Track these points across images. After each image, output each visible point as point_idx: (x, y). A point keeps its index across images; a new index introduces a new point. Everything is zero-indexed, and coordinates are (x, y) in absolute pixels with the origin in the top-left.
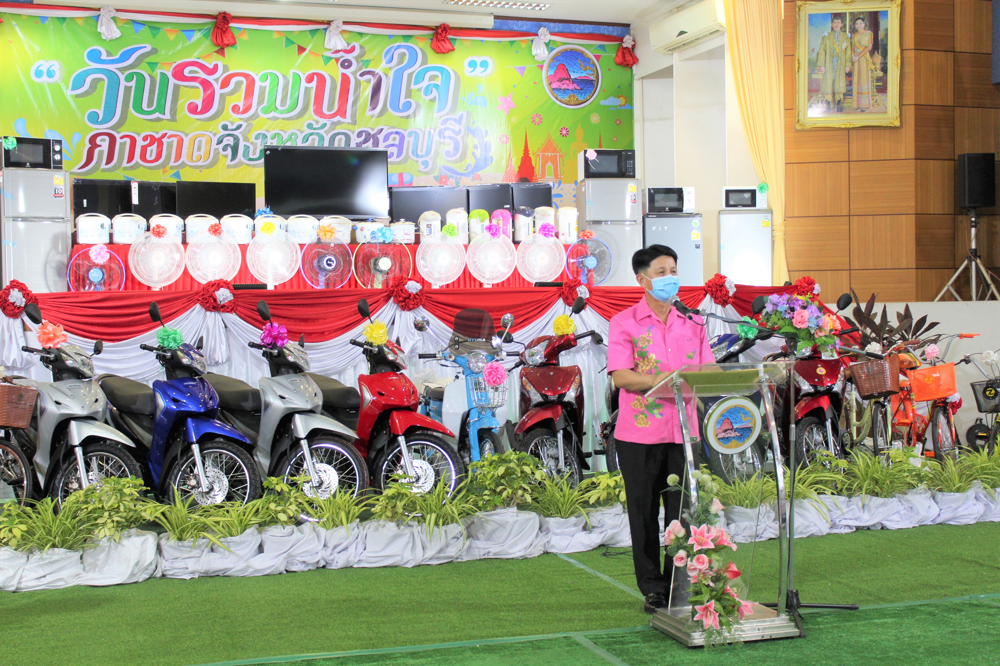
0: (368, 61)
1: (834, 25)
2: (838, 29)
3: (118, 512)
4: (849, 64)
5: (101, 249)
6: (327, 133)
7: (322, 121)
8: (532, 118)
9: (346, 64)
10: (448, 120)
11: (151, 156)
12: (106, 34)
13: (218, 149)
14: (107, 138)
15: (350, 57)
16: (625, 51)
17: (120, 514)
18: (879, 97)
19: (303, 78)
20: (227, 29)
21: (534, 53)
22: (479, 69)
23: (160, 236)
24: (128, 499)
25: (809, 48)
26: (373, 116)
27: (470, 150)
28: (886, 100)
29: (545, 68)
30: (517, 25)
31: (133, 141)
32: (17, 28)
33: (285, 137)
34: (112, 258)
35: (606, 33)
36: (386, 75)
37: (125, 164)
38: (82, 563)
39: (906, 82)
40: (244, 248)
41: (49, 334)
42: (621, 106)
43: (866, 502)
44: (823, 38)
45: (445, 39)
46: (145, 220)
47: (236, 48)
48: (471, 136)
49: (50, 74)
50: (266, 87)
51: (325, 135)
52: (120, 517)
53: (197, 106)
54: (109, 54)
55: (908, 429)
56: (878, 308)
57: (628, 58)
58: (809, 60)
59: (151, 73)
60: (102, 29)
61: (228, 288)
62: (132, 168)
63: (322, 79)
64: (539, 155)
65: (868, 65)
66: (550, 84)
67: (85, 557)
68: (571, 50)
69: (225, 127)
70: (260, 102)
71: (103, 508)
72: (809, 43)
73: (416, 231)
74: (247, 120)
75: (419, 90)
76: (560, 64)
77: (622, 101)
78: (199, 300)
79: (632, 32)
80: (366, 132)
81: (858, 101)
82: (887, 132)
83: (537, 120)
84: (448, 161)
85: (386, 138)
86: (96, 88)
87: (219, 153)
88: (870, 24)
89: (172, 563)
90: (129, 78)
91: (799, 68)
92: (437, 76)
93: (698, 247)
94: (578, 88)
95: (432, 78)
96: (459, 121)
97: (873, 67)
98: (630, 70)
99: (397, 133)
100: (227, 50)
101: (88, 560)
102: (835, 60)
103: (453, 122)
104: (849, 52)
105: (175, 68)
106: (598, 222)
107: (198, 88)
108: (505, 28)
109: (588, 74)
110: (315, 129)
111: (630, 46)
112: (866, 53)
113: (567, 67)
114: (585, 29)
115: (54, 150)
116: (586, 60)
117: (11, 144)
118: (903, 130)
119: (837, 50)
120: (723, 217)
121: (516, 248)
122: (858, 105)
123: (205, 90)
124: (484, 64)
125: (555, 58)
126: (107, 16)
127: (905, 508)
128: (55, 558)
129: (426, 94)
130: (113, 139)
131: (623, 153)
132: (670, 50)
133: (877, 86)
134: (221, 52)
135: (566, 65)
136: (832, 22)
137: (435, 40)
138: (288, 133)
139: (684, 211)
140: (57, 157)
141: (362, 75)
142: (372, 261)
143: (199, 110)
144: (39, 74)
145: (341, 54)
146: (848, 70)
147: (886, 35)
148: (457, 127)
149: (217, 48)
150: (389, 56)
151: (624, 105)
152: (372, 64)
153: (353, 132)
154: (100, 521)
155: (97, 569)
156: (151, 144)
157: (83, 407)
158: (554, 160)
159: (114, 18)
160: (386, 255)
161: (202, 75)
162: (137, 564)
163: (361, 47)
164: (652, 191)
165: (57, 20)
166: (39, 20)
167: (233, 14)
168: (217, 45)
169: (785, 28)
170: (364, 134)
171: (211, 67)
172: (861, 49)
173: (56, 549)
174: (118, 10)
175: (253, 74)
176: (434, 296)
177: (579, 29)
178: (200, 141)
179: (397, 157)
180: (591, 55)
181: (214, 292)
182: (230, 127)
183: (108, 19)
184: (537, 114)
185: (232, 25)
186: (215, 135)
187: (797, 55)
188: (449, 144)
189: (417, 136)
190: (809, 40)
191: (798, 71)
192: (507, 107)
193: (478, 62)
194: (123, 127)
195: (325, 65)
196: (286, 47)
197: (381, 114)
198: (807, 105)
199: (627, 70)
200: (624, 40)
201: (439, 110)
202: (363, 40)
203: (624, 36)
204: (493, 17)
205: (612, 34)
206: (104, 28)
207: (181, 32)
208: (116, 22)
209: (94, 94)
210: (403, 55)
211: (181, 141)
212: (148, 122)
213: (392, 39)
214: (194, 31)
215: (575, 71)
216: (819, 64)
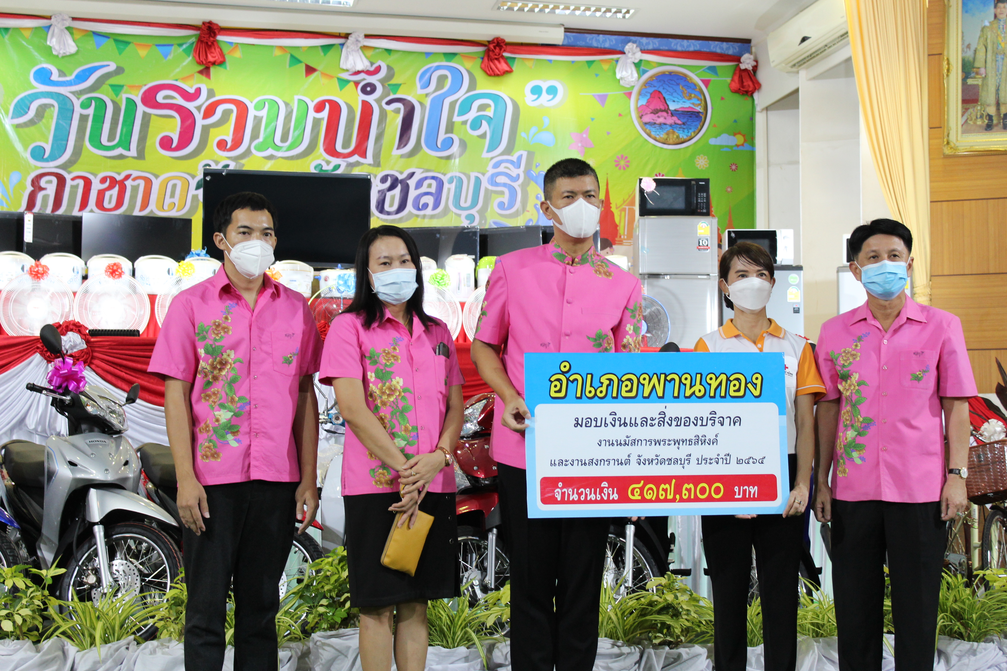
0: (398, 86)
1: (999, 10)
2: (1003, 16)
7: (335, 161)
8: (616, 161)
9: (368, 89)
10: (501, 162)
11: (110, 202)
12: (57, 47)
13: (197, 195)
14: (54, 180)
15: (372, 79)
16: (743, 74)
19: (311, 106)
20: (213, 43)
21: (618, 76)
22: (545, 97)
25: (963, 44)
26: (402, 156)
29: (634, 96)
30: (598, 41)
31: (88, 183)
35: (719, 51)
37: (76, 212)
42: (738, 146)
44: (983, 29)
45: (500, 58)
46: (33, 260)
47: (226, 68)
50: (262, 117)
53: (171, 140)
54: (62, 73)
57: (748, 83)
58: (963, 60)
59: (114, 98)
60: (52, 42)
61: (80, 332)
63: (335, 108)
64: (624, 210)
66: (641, 117)
68: (671, 73)
69: (207, 168)
70: (255, 136)
72: (963, 36)
74: (237, 159)
75: (465, 123)
76: (655, 91)
77: (740, 139)
78: (38, 348)
79: (754, 49)
80: (392, 176)
83: (622, 163)
84: (502, 215)
85: (419, 184)
86: (42, 117)
87: (198, 200)
90: (85, 106)
91: (948, 70)
92: (488, 106)
93: (797, 311)
94: (679, 122)
95: (482, 108)
96: (517, 165)
98: (750, 99)
99: (433, 178)
100: (213, 70)
102: (1000, 57)
103: (509, 165)
105: (145, 92)
106: (655, 276)
107: (173, 117)
108: (581, 43)
109: (693, 104)
110: (326, 171)
111: (750, 68)
113: (665, 95)
114: (689, 46)
116: (691, 86)
119: (1003, 44)
120: (842, 275)
123: (183, 121)
124: (552, 91)
125: (648, 84)
126: (59, 25)
129: (473, 128)
130: (61, 181)
131: (693, 182)
134: (206, 72)
135: (663, 92)
136: (995, 7)
137: (486, 59)
141: (389, 103)
143: (174, 145)
145: (362, 76)
148: (514, 172)
149: (201, 68)
150: (426, 79)
151: (743, 145)
152: (401, 89)
156: (110, 188)
159: (69, 29)
161: (179, 100)
163: (389, 68)
164: (733, 235)
167: (222, 24)
168: (200, 63)
169: (929, 17)
170: (389, 178)
171: (192, 91)
174: (74, 19)
175: (246, 101)
178: (174, 186)
179: (434, 209)
180: (696, 79)
181: (59, 336)
182: (214, 167)
183: (62, 30)
184: (622, 156)
185: (220, 38)
186: (193, 177)
187: (945, 53)
188: (502, 193)
189: (460, 181)
190: (963, 33)
191: (948, 76)
192: (582, 146)
193: (544, 87)
194: (76, 166)
195: (341, 89)
196: (290, 66)
197: (412, 154)
198: (960, 121)
199: (746, 99)
200: (742, 59)
201: (490, 149)
202: (391, 60)
203: (742, 55)
204: (562, 29)
205: (726, 52)
206: (54, 40)
207: (154, 47)
208: (72, 34)
209: (41, 123)
210: (442, 79)
211: (148, 183)
212: (109, 161)
213: (431, 58)
214: (172, 45)
215: (675, 99)
216: (977, 64)
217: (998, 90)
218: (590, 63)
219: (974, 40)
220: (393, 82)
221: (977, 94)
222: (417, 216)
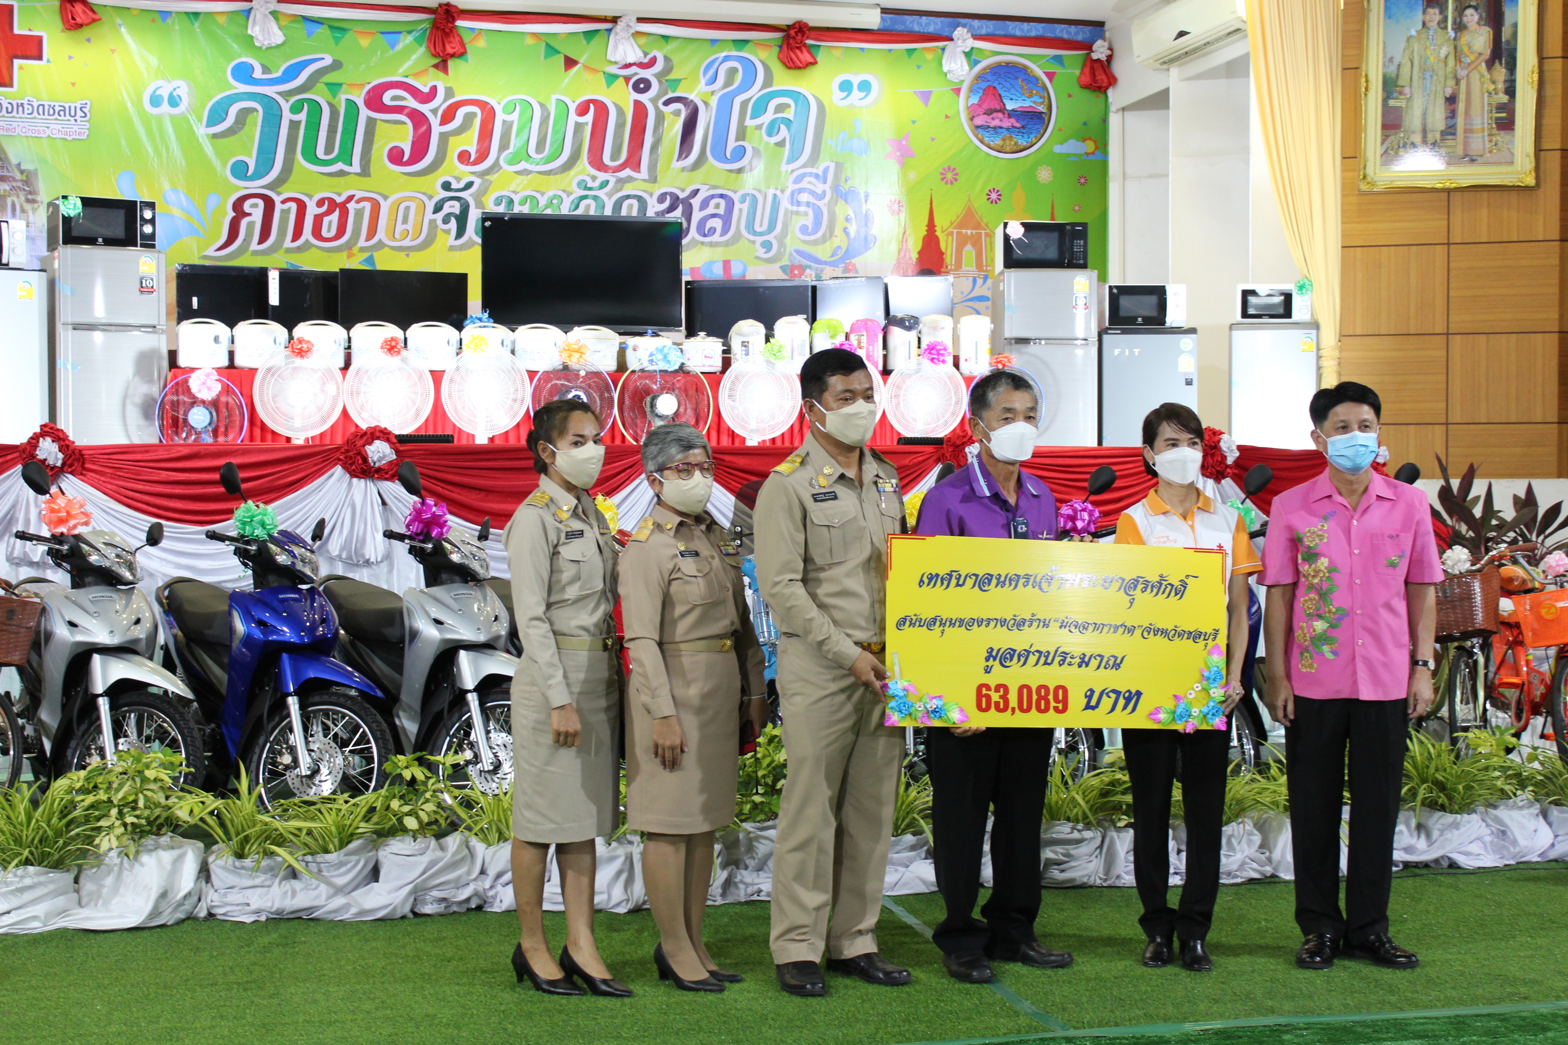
0: (677, 82)
1: (1428, 17)
2: (1433, 25)
3: (134, 809)
4: (1451, 83)
5: (207, 375)
6: (610, 195)
7: (602, 176)
8: (942, 174)
9: (642, 86)
10: (804, 175)
11: (329, 231)
12: (261, 38)
13: (435, 220)
14: (261, 203)
15: (647, 74)
16: (1096, 65)
17: (138, 812)
18: (1502, 137)
19: (573, 107)
20: (451, 30)
21: (945, 69)
22: (856, 94)
23: (302, 356)
24: (152, 786)
25: (1384, 57)
26: (683, 170)
27: (840, 224)
28: (1512, 142)
29: (963, 93)
30: (920, 24)
31: (302, 207)
32: (123, 30)
33: (543, 202)
34: (226, 390)
35: (1065, 36)
36: (706, 104)
37: (288, 243)
38: (77, 891)
39: (1547, 112)
40: (437, 376)
41: (59, 511)
42: (1087, 154)
43: (1423, 821)
44: (1409, 39)
45: (801, 46)
46: (285, 331)
47: (467, 61)
48: (841, 202)
49: (174, 101)
50: (512, 122)
51: (605, 199)
52: (137, 817)
53: (402, 152)
54: (266, 70)
55: (1518, 693)
56: (1478, 488)
57: (1101, 77)
58: (1385, 77)
59: (331, 100)
60: (254, 31)
61: (388, 440)
62: (299, 249)
63: (602, 110)
64: (951, 234)
65: (1482, 84)
66: (972, 119)
67: (82, 880)
68: (1008, 64)
69: (446, 186)
70: (504, 146)
71: (110, 801)
72: (1384, 48)
73: (724, 352)
74: (482, 174)
75: (759, 127)
76: (989, 87)
77: (1090, 146)
78: (339, 460)
79: (1107, 34)
80: (672, 194)
81: (1466, 144)
82: (1514, 195)
83: (949, 176)
84: (804, 242)
85: (704, 205)
86: (244, 124)
87: (437, 227)
88: (1488, 15)
89: (225, 895)
90: (296, 108)
91: (1367, 89)
92: (788, 106)
93: (1189, 383)
94: (1018, 125)
95: (780, 108)
96: (823, 178)
97: (1492, 87)
98: (1102, 96)
99: (722, 196)
100: (451, 63)
101: (87, 886)
102: (1428, 74)
103: (813, 180)
104: (1451, 62)
105: (369, 92)
106: (1023, 341)
107: (404, 123)
108: (900, 27)
109: (1034, 102)
110: (590, 189)
111: (1104, 58)
112: (1480, 64)
113: (1001, 92)
114: (1030, 30)
115: (142, 217)
116: (1032, 80)
117: (72, 208)
118: (1541, 192)
119: (1432, 59)
120: (1237, 334)
121: (885, 382)
122: (1465, 149)
123: (416, 127)
124: (865, 87)
125: (980, 77)
126: (263, 9)
127: (1492, 833)
128: (28, 882)
129: (770, 134)
131: (1068, 227)
132: (1165, 63)
133: (1497, 119)
134: (442, 66)
135: (999, 87)
136: (1424, 12)
137: (785, 47)
138: (546, 197)
139: (1168, 324)
140: (148, 229)
141: (667, 103)
142: (648, 399)
143: (406, 158)
144: (156, 101)
145: (634, 69)
146: (1449, 92)
147: (1515, 35)
148: (819, 188)
149: (436, 61)
150: (711, 73)
151: (1093, 153)
152: (682, 85)
153: (651, 195)
154: (103, 823)
155: (100, 902)
156: (329, 212)
157: (112, 632)
158: (976, 242)
159: (274, 13)
160: (670, 390)
161: (411, 103)
162: (164, 895)
163: (667, 59)
164: (1115, 291)
165: (185, 17)
166: (157, 17)
167: (462, 6)
168: (435, 55)
169: (1345, 22)
170: (669, 198)
171: (426, 90)
172: (1472, 57)
173: (31, 869)
175: (493, 103)
176: (727, 458)
177: (1021, 30)
178: (407, 209)
179: (722, 235)
180: (1039, 72)
181: (364, 446)
182: (454, 185)
183: (265, 16)
184: (949, 167)
185: (459, 23)
186: (430, 197)
187: (1364, 67)
188: (806, 214)
189: (755, 200)
190: (1384, 43)
191: (1366, 95)
192: (902, 155)
193: (856, 82)
194: (286, 185)
195: (608, 87)
196: (546, 58)
197: (697, 165)
198: (1380, 151)
199: (1098, 96)
200: (1095, 47)
201: (791, 160)
202: (669, 47)
203: (1095, 41)
204: (879, 10)
205: (1075, 38)
206: (257, 28)
207: (379, 35)
208: (277, 19)
209: (242, 132)
210: (732, 72)
211: (376, 208)
212: (326, 178)
213: (717, 45)
214: (400, 33)
215: (1013, 97)
216: (1401, 82)
217: (1424, 114)
218: (910, 52)
219: (1398, 52)
220: (671, 76)
221: (1400, 118)
222: (702, 243)
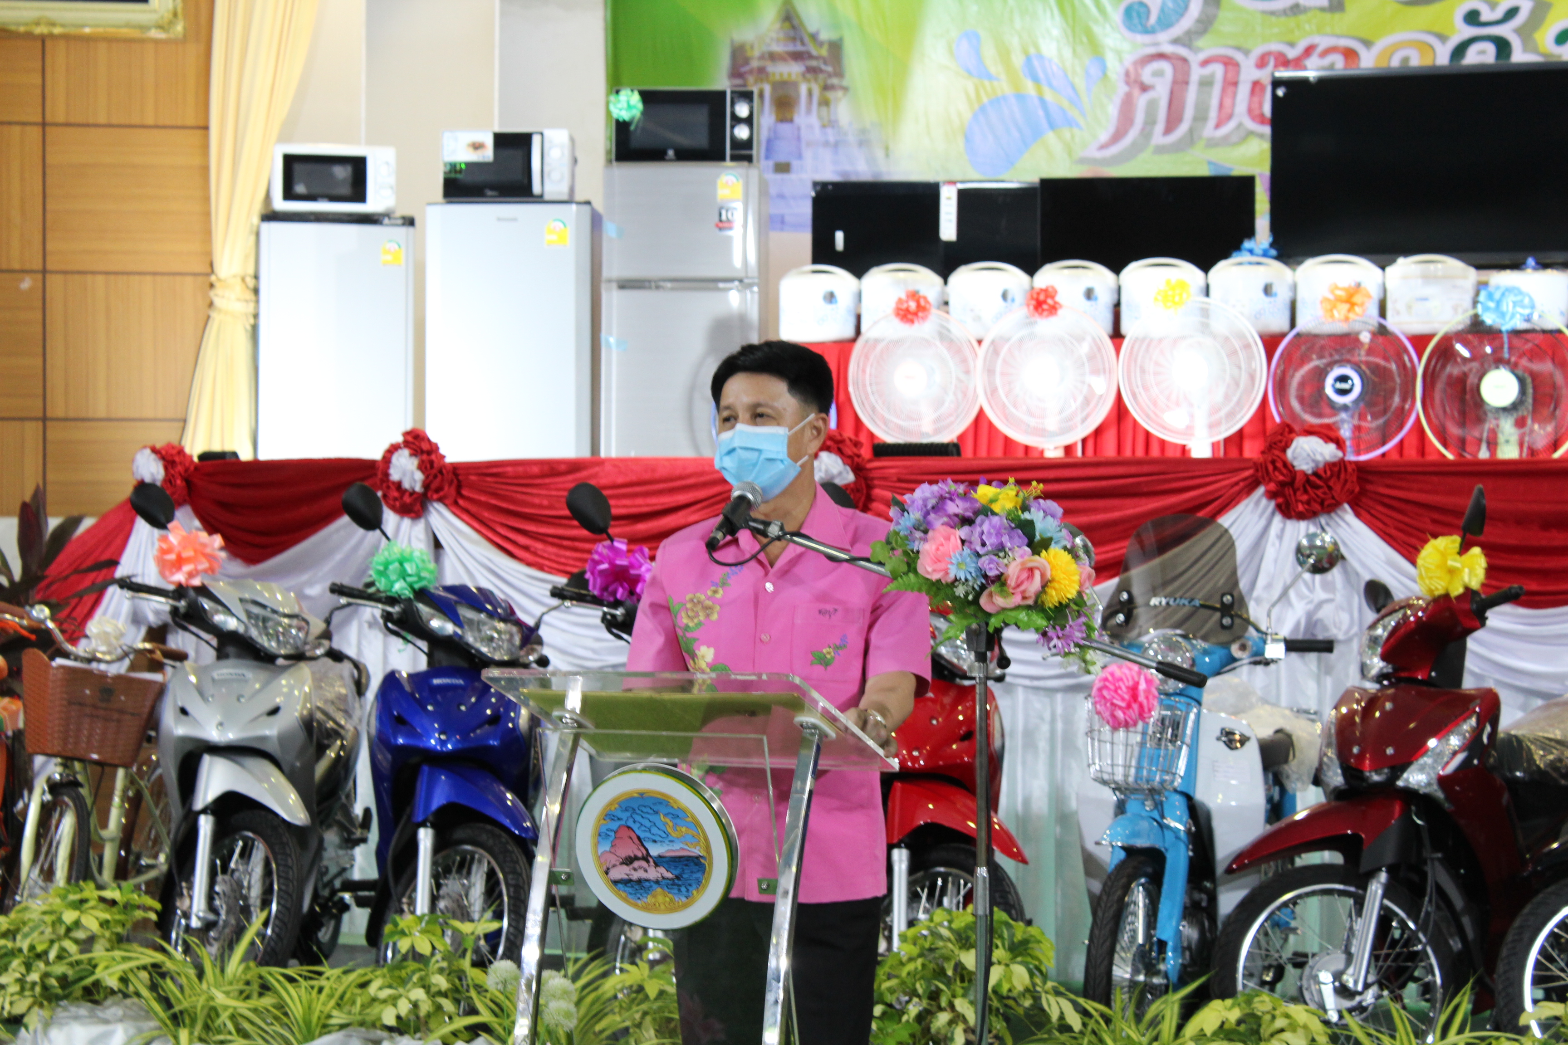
14: (1169, 68)
31: (1232, 71)
37: (1209, 131)
62: (1225, 141)
69: (1472, 18)
115: (733, 114)
117: (629, 108)
130: (1181, 69)
140: (742, 133)
142: (1471, 380)
182: (1486, 15)
186: (1444, 39)
194: (1208, 37)
211: (1352, 59)
